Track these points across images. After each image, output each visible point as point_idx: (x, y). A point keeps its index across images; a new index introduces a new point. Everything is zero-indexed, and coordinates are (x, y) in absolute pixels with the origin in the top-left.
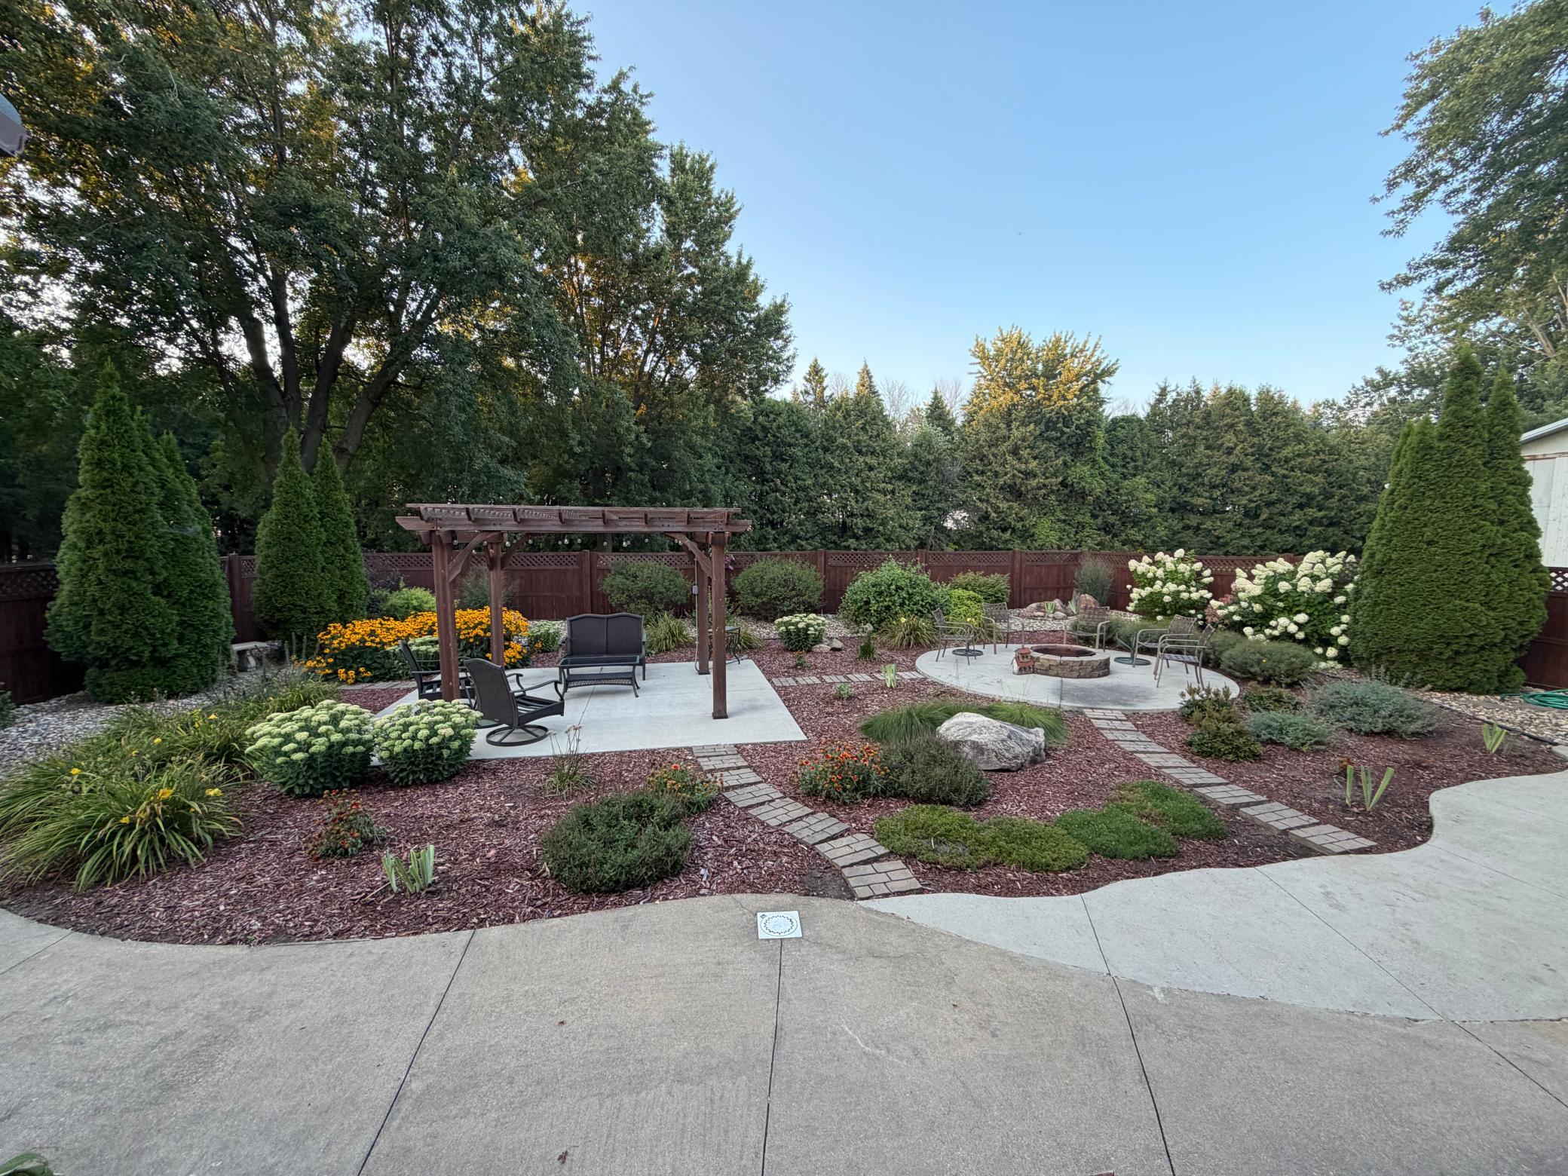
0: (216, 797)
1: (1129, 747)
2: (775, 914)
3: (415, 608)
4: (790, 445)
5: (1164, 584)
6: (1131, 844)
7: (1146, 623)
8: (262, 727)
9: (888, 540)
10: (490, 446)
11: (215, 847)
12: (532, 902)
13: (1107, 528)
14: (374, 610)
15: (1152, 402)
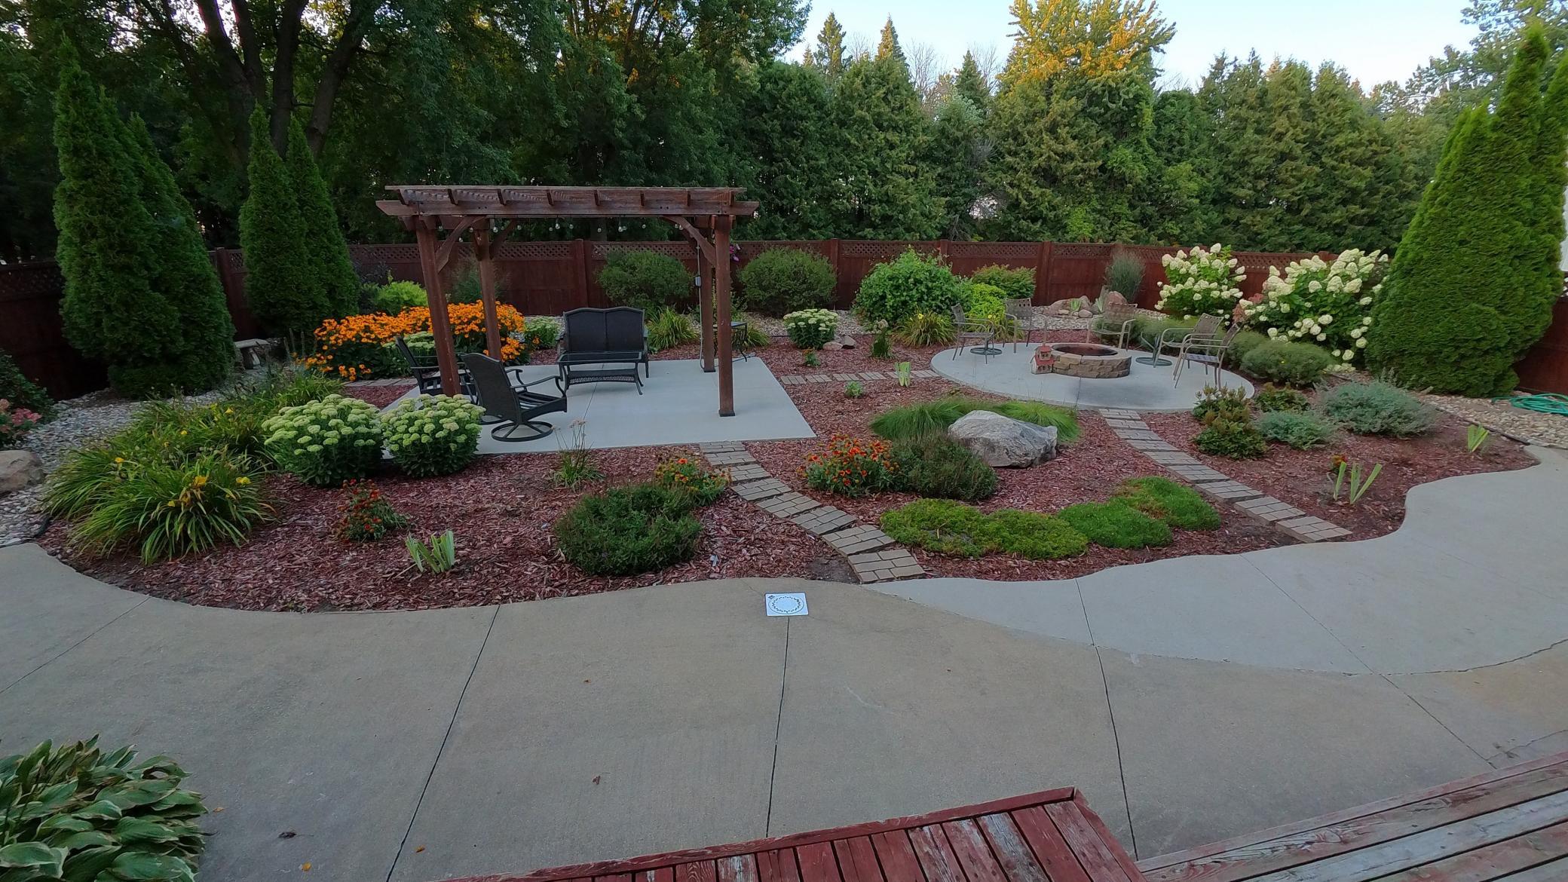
0: (246, 486)
1: (1138, 446)
2: (782, 595)
3: (406, 303)
4: (802, 118)
5: (1196, 282)
6: (1129, 534)
7: (1173, 322)
8: (274, 421)
9: (908, 230)
10: (468, 122)
11: (253, 530)
12: (549, 583)
13: (1144, 220)
14: (366, 305)
15: (1207, 76)
